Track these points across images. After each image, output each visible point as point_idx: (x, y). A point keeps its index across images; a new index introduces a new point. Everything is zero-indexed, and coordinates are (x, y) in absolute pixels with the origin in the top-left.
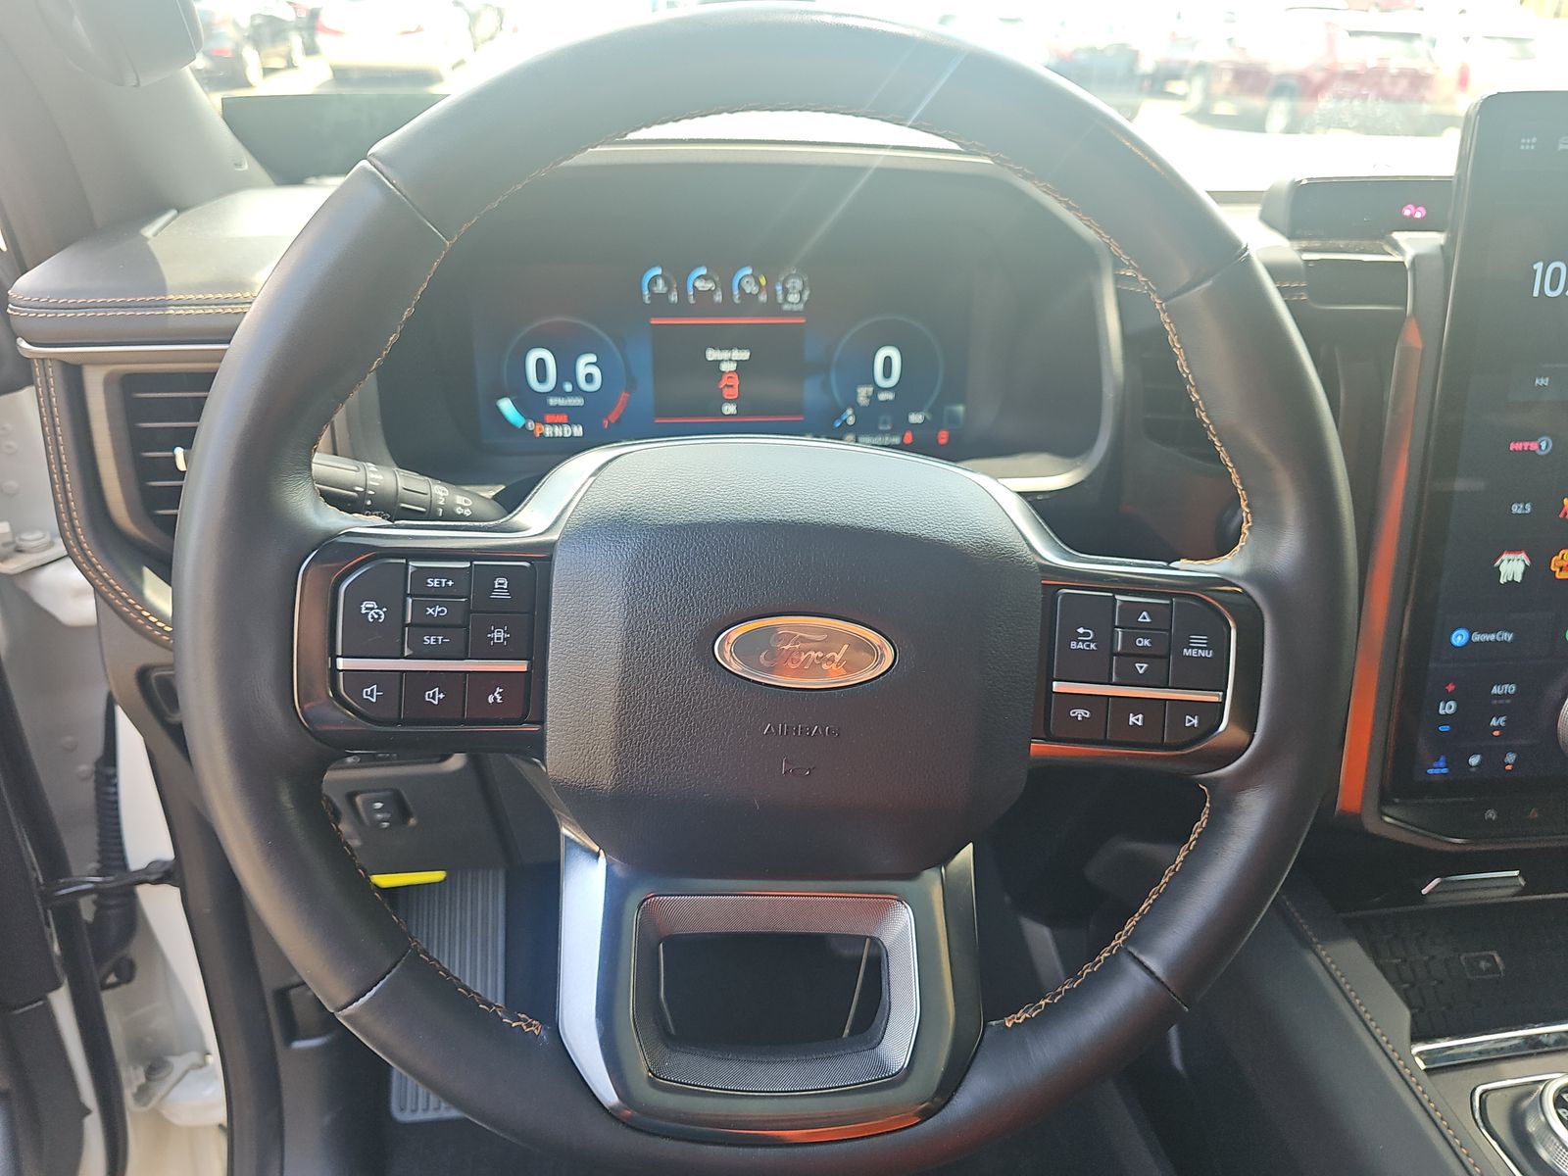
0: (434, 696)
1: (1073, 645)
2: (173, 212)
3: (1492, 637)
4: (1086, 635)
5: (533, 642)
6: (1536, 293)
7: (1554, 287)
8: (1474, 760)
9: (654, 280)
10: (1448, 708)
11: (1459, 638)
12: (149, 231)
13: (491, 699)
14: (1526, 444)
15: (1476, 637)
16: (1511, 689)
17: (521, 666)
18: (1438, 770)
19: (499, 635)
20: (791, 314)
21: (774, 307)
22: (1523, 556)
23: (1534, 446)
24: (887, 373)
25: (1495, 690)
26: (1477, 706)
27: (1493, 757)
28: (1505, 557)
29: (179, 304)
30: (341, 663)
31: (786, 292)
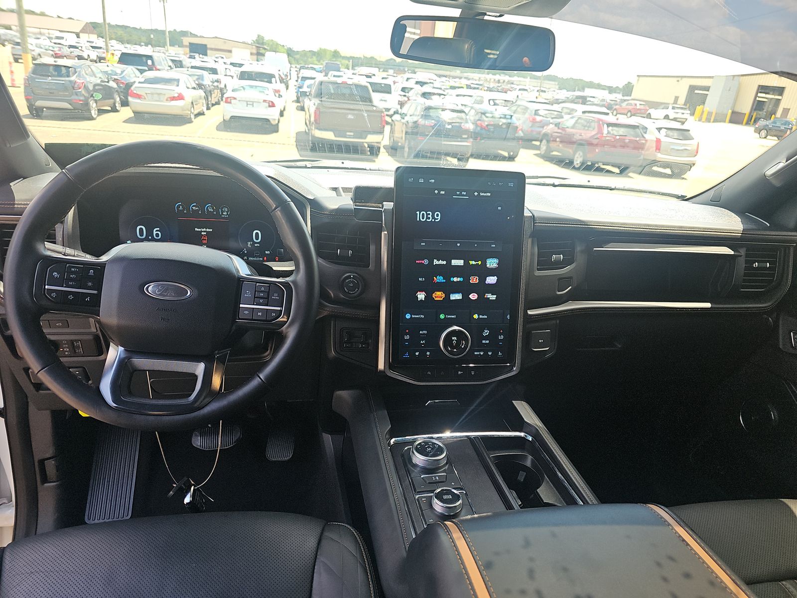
0: (71, 297)
1: (245, 295)
2: (22, 179)
3: (418, 316)
4: (249, 293)
5: (99, 287)
6: (418, 220)
7: (423, 219)
8: (417, 354)
9: (179, 206)
10: (407, 337)
11: (408, 316)
12: (11, 184)
13: (86, 299)
14: (421, 261)
15: (413, 316)
16: (425, 332)
17: (95, 292)
18: (407, 356)
19: (90, 284)
20: (224, 218)
21: (219, 216)
22: (424, 293)
23: (423, 262)
24: (257, 238)
25: (421, 332)
26: (415, 337)
27: (423, 353)
28: (419, 293)
29: (18, 204)
30: (46, 287)
31: (222, 212)
